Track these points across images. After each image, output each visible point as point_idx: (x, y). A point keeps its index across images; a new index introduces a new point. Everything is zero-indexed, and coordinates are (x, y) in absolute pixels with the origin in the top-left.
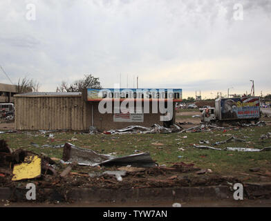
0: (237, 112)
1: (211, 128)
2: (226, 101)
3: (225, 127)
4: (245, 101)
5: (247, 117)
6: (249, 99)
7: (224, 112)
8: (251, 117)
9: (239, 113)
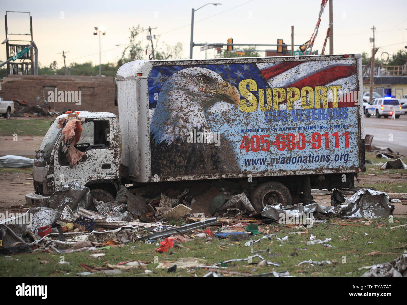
0: (236, 139)
1: (90, 225)
2: (176, 78)
3: (168, 220)
4: (279, 81)
5: (290, 168)
6: (305, 70)
7: (168, 136)
8: (311, 168)
9: (247, 144)
